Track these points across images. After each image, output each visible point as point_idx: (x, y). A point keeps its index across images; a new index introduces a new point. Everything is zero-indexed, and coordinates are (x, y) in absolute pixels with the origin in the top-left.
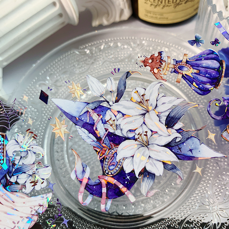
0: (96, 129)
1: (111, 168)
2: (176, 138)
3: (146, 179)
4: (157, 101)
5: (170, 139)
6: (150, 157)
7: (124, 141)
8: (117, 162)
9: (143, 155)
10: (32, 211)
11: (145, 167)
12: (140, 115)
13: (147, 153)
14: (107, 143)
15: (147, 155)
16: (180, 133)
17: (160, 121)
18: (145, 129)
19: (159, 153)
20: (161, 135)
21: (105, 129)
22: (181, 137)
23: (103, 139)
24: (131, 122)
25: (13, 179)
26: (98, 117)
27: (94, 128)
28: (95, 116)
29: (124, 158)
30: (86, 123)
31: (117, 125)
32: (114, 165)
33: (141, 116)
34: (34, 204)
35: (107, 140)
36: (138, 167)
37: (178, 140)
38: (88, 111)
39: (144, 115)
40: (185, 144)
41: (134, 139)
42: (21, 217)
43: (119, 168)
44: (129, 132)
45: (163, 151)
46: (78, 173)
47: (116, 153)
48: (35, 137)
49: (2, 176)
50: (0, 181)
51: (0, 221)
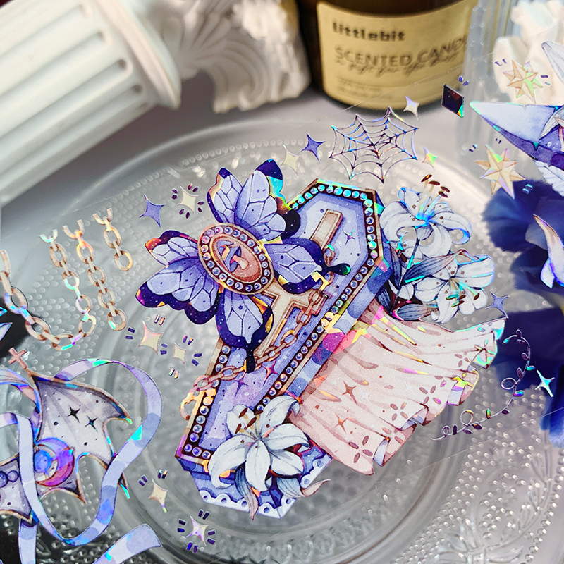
10: (460, 364)
30: (559, 154)
34: (465, 348)
38: (558, 127)
42: (439, 378)
46: (557, 271)
48: (444, 192)
49: (378, 287)
50: (376, 298)
51: (390, 387)
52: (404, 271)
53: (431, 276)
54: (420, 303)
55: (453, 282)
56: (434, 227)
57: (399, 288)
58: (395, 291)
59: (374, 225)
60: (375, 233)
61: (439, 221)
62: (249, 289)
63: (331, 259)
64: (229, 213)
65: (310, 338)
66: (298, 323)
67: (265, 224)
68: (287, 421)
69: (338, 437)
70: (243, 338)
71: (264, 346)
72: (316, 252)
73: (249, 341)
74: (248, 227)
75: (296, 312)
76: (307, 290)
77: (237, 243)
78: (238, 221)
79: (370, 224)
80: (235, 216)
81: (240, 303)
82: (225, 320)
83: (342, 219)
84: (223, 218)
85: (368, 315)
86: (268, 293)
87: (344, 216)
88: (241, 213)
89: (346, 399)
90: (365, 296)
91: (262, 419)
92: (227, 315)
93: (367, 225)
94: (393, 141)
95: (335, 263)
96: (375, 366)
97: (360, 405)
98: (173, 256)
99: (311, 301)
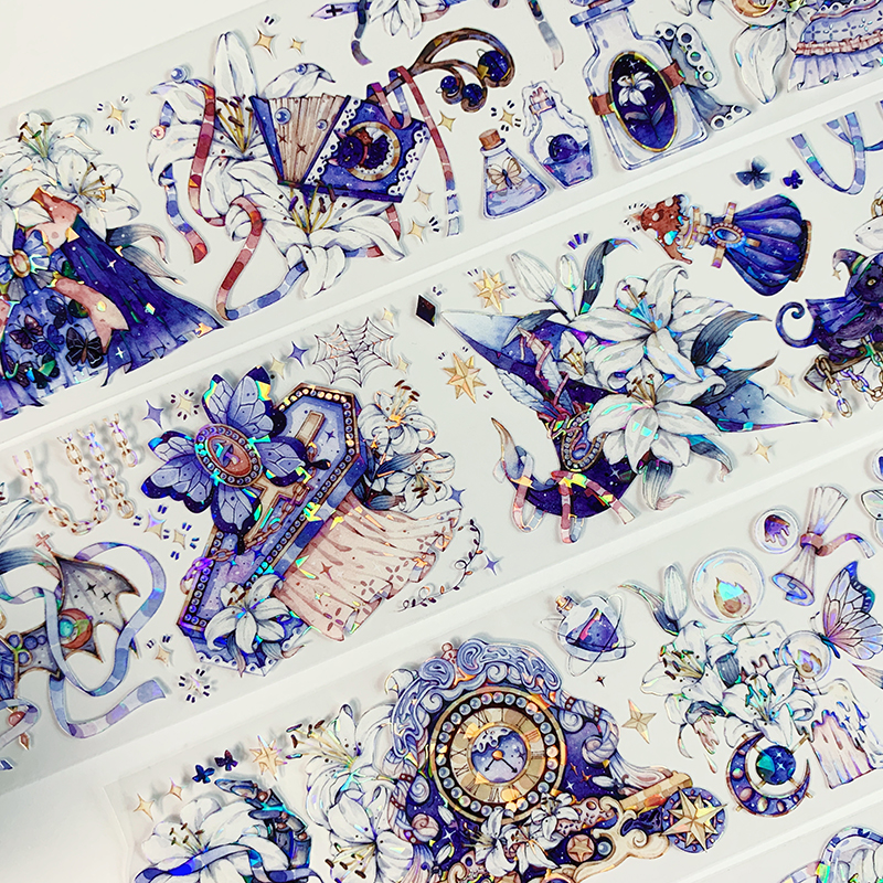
0: (541, 373)
1: (578, 455)
2: (715, 386)
3: (653, 474)
4: (673, 307)
5: (701, 389)
6: (659, 428)
7: (603, 396)
8: (591, 443)
9: (645, 425)
10: (421, 547)
11: (650, 450)
12: (637, 339)
13: (654, 419)
14: (567, 403)
15: (654, 424)
16: (721, 376)
17: (679, 351)
18: (649, 370)
19: (679, 421)
20: (683, 382)
21: (560, 373)
22: (725, 384)
23: (558, 394)
24: (617, 356)
25: (378, 486)
26: (543, 347)
27: (537, 373)
28: (537, 347)
29: (604, 433)
30: (519, 362)
31: (586, 364)
32: (583, 449)
33: (638, 342)
34: (426, 533)
35: (565, 396)
36: (636, 451)
37: (717, 391)
38: (520, 336)
39: (644, 338)
40: (732, 398)
41: (624, 391)
43: (595, 455)
44: (612, 378)
45: (687, 414)
46: (508, 468)
47: (587, 423)
48: (414, 396)
49: (355, 480)
50: (352, 490)
51: (361, 567)
52: (377, 466)
53: (401, 471)
54: (390, 494)
55: (418, 477)
56: (405, 428)
57: (372, 482)
58: (369, 484)
59: (352, 425)
60: (353, 432)
61: (410, 422)
62: (240, 482)
63: (314, 455)
64: (221, 415)
65: (293, 525)
66: (283, 512)
67: (255, 424)
68: (272, 595)
69: (315, 609)
70: (234, 525)
71: (253, 532)
72: (300, 448)
73: (240, 528)
74: (239, 427)
75: (283, 502)
76: (291, 483)
77: (229, 441)
78: (230, 421)
79: (349, 424)
80: (228, 417)
81: (232, 495)
82: (219, 510)
83: (324, 420)
84: (217, 419)
85: (345, 505)
86: (257, 485)
87: (326, 416)
88: (233, 414)
89: (323, 577)
90: (342, 489)
91: (251, 595)
92: (220, 505)
93: (346, 425)
94: (371, 349)
95: (318, 459)
96: (349, 549)
97: (335, 582)
98: (172, 454)
99: (295, 492)
